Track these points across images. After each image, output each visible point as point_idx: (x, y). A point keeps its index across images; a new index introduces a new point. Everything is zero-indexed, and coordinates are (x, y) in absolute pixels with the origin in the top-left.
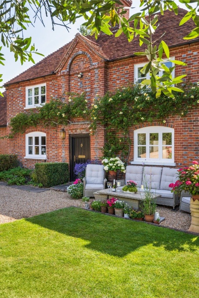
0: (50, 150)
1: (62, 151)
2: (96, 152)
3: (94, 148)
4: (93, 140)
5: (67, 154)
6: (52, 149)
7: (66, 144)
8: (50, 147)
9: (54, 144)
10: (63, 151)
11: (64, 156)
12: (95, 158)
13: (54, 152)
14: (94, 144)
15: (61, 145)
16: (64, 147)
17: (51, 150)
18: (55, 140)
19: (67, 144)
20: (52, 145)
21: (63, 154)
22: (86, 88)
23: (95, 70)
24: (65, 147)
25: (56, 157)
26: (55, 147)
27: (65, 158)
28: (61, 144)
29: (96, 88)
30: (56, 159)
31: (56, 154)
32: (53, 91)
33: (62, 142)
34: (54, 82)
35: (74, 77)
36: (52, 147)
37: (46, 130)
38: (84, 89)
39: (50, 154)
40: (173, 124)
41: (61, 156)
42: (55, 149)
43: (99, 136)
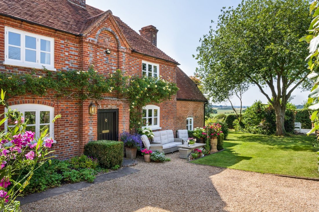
0: (60, 130)
1: (89, 128)
2: (123, 125)
3: (122, 122)
4: (122, 115)
5: (95, 131)
6: (65, 127)
7: (94, 119)
8: (60, 125)
9: (67, 120)
10: (91, 128)
11: (92, 134)
12: (122, 131)
13: (69, 131)
14: (122, 118)
15: (87, 122)
16: (91, 124)
17: (63, 129)
18: (70, 116)
19: (96, 119)
20: (65, 123)
21: (91, 132)
22: (112, 66)
23: (123, 53)
24: (93, 124)
25: (70, 137)
26: (69, 125)
27: (93, 135)
28: (88, 120)
29: (124, 69)
30: (70, 140)
31: (70, 133)
32: (67, 54)
33: (89, 118)
34: (69, 43)
35: (100, 50)
36: (64, 125)
37: (55, 103)
38: (110, 66)
39: (61, 135)
41: (88, 134)
42: (69, 127)
43: (126, 111)
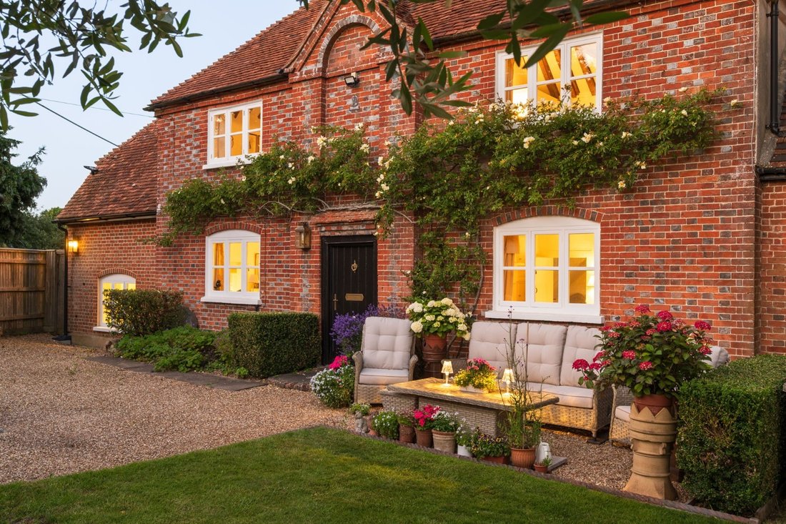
0: (270, 280)
1: (301, 281)
2: (392, 284)
3: (387, 273)
4: (385, 252)
5: (315, 291)
6: (277, 275)
7: (311, 262)
8: (269, 271)
9: (280, 262)
10: (305, 281)
11: (307, 295)
12: (389, 300)
13: (283, 284)
14: (388, 263)
15: (298, 267)
16: (306, 272)
17: (274, 280)
18: (285, 253)
19: (316, 262)
20: (276, 266)
21: (305, 291)
22: (368, 114)
24: (311, 272)
25: (285, 298)
26: (284, 271)
27: (310, 301)
28: (300, 262)
29: (394, 113)
30: (285, 304)
31: (285, 289)
32: (281, 121)
33: (302, 257)
34: (285, 97)
35: (337, 85)
36: (275, 271)
37: (262, 226)
38: (363, 115)
39: (271, 291)
40: (597, 210)
41: (298, 295)
42: (282, 276)
43: (399, 241)
